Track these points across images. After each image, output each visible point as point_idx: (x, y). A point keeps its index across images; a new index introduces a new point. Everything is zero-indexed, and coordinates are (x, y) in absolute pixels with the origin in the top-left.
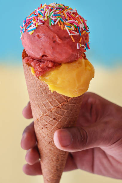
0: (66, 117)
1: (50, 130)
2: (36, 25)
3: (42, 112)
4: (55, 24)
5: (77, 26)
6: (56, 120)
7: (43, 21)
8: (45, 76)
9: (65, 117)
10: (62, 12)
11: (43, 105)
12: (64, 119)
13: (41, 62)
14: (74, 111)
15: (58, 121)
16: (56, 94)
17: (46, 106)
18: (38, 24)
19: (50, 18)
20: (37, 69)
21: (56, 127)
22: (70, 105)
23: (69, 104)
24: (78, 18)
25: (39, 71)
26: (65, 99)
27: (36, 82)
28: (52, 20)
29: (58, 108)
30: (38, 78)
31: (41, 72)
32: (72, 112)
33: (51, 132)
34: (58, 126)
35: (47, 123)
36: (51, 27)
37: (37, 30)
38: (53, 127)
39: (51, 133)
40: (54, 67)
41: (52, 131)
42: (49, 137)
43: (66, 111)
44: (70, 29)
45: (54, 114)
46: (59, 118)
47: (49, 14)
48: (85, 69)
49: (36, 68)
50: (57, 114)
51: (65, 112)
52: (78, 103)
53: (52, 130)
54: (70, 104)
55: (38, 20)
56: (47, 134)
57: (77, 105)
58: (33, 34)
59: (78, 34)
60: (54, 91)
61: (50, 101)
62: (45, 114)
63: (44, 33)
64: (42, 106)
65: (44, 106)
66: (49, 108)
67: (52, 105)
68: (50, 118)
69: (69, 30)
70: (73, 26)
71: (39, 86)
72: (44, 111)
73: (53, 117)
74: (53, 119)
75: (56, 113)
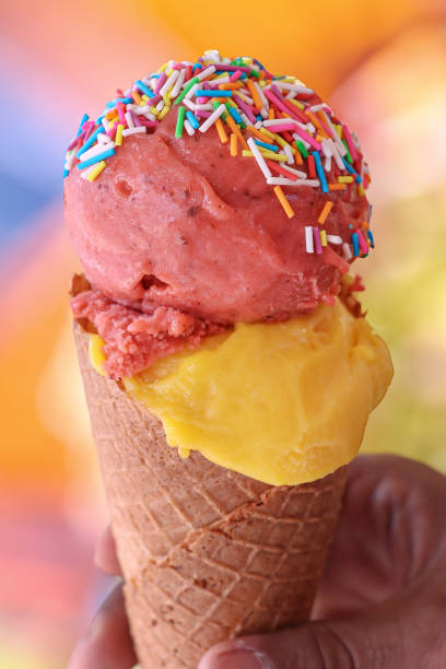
0: (255, 577)
1: (184, 635)
2: (113, 139)
3: (148, 548)
4: (203, 129)
5: (308, 146)
6: (211, 591)
7: (151, 117)
8: (155, 377)
9: (250, 576)
10: (246, 86)
11: (150, 516)
12: (246, 585)
13: (139, 312)
14: (296, 551)
15: (219, 594)
16: (203, 465)
17: (165, 522)
18: (126, 133)
19: (181, 104)
20: (112, 344)
21: (210, 620)
22: (275, 521)
23: (270, 518)
24: (317, 114)
25: (125, 352)
26: (250, 495)
27: (114, 404)
28: (188, 114)
29: (215, 534)
30: (122, 388)
31: (132, 357)
32: (284, 556)
33: (190, 643)
34: (220, 616)
35: (169, 602)
36: (182, 143)
37: (119, 157)
38: (199, 618)
39: (191, 647)
40: (198, 339)
41: (197, 639)
42: (183, 663)
43: (256, 549)
44: (272, 155)
45: (201, 562)
46: (222, 582)
47: (182, 89)
48: (351, 355)
49: (113, 340)
50: (214, 560)
51: (253, 554)
52: (312, 515)
53: (195, 634)
54: (275, 515)
55: (127, 116)
56: (176, 651)
57: (307, 525)
58: (99, 176)
59: (315, 183)
60: (191, 451)
61: (180, 497)
62: (160, 560)
63: (149, 171)
64: (148, 519)
65: (154, 523)
66: (179, 530)
67: (190, 517)
68: (181, 579)
69: (268, 161)
70: (287, 147)
71: (127, 426)
72: (158, 546)
73: (195, 576)
74: (196, 582)
75: (209, 555)
